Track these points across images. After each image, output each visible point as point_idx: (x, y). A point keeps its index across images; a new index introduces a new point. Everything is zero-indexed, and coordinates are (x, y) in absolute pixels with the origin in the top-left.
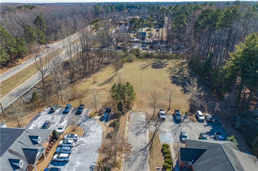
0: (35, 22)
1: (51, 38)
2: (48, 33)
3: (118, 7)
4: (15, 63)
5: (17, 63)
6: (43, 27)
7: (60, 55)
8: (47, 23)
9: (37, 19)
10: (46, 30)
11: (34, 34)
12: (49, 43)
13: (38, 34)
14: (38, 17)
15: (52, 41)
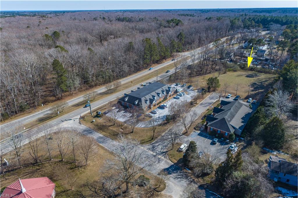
0: (178, 37)
1: (186, 48)
2: (184, 45)
3: (260, 20)
4: (161, 62)
5: (162, 62)
6: (182, 40)
7: (188, 61)
8: (185, 38)
9: (179, 35)
10: (183, 42)
11: (176, 46)
12: (183, 52)
13: (178, 45)
14: (180, 33)
15: (186, 50)
